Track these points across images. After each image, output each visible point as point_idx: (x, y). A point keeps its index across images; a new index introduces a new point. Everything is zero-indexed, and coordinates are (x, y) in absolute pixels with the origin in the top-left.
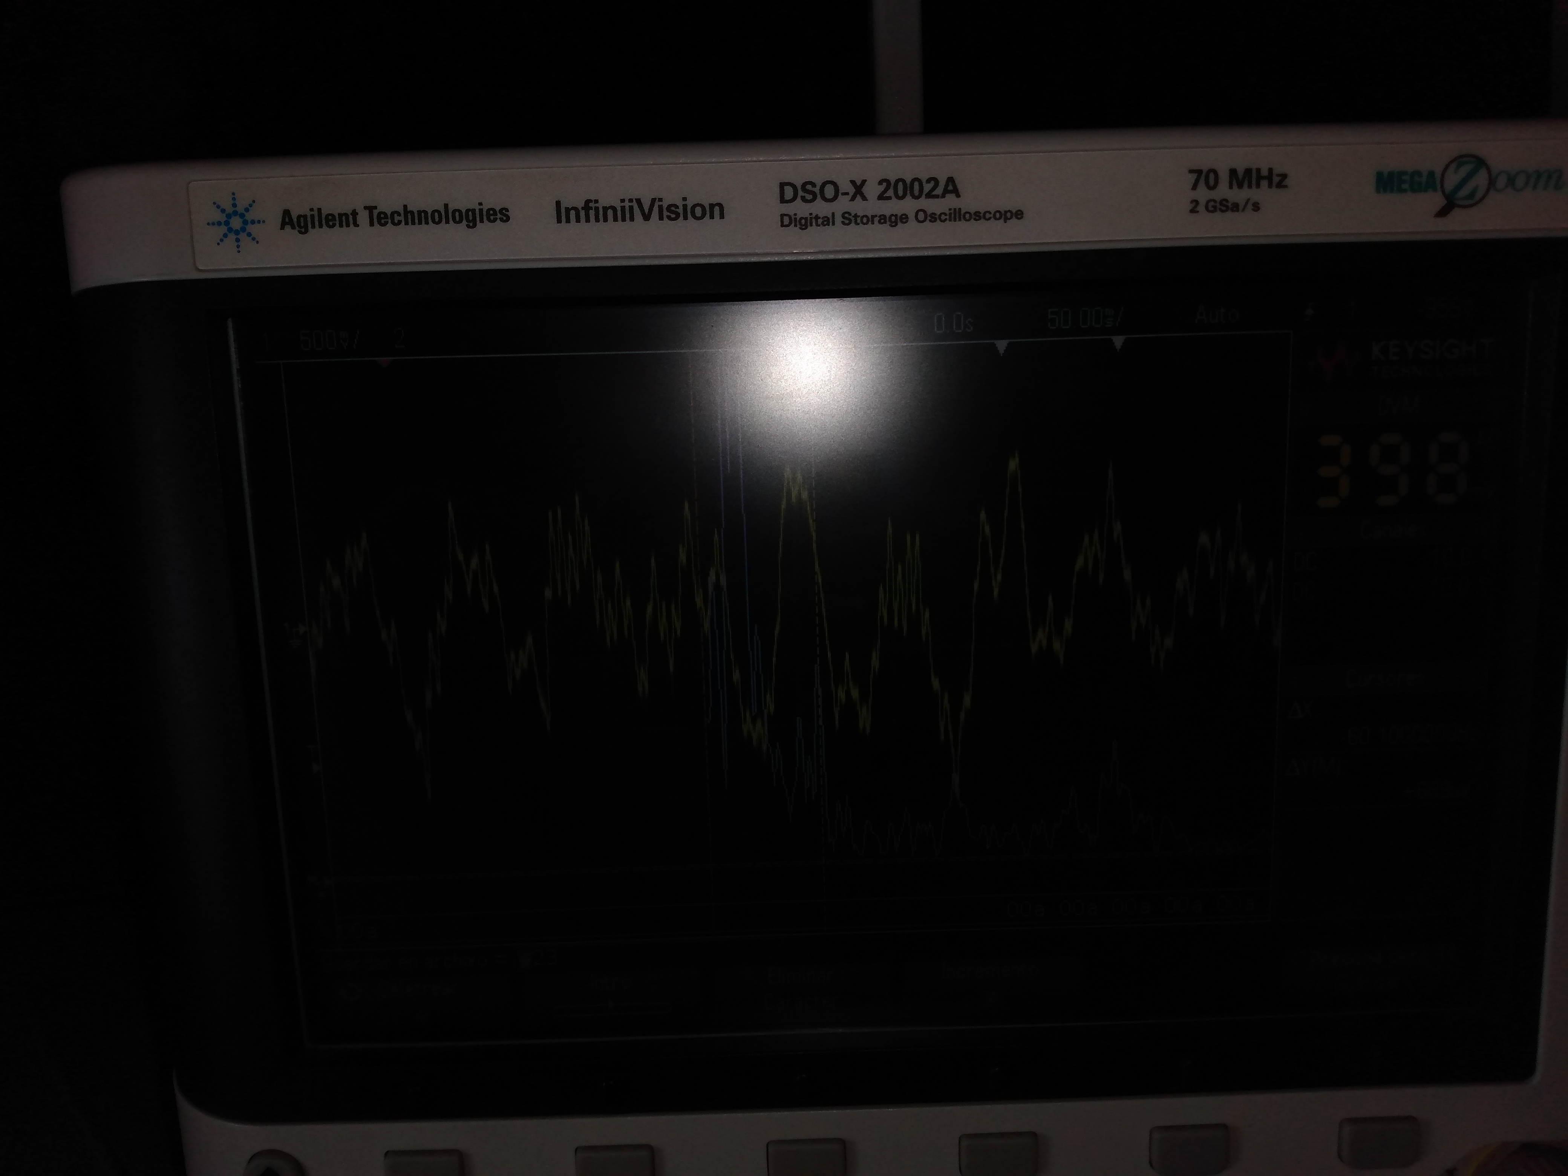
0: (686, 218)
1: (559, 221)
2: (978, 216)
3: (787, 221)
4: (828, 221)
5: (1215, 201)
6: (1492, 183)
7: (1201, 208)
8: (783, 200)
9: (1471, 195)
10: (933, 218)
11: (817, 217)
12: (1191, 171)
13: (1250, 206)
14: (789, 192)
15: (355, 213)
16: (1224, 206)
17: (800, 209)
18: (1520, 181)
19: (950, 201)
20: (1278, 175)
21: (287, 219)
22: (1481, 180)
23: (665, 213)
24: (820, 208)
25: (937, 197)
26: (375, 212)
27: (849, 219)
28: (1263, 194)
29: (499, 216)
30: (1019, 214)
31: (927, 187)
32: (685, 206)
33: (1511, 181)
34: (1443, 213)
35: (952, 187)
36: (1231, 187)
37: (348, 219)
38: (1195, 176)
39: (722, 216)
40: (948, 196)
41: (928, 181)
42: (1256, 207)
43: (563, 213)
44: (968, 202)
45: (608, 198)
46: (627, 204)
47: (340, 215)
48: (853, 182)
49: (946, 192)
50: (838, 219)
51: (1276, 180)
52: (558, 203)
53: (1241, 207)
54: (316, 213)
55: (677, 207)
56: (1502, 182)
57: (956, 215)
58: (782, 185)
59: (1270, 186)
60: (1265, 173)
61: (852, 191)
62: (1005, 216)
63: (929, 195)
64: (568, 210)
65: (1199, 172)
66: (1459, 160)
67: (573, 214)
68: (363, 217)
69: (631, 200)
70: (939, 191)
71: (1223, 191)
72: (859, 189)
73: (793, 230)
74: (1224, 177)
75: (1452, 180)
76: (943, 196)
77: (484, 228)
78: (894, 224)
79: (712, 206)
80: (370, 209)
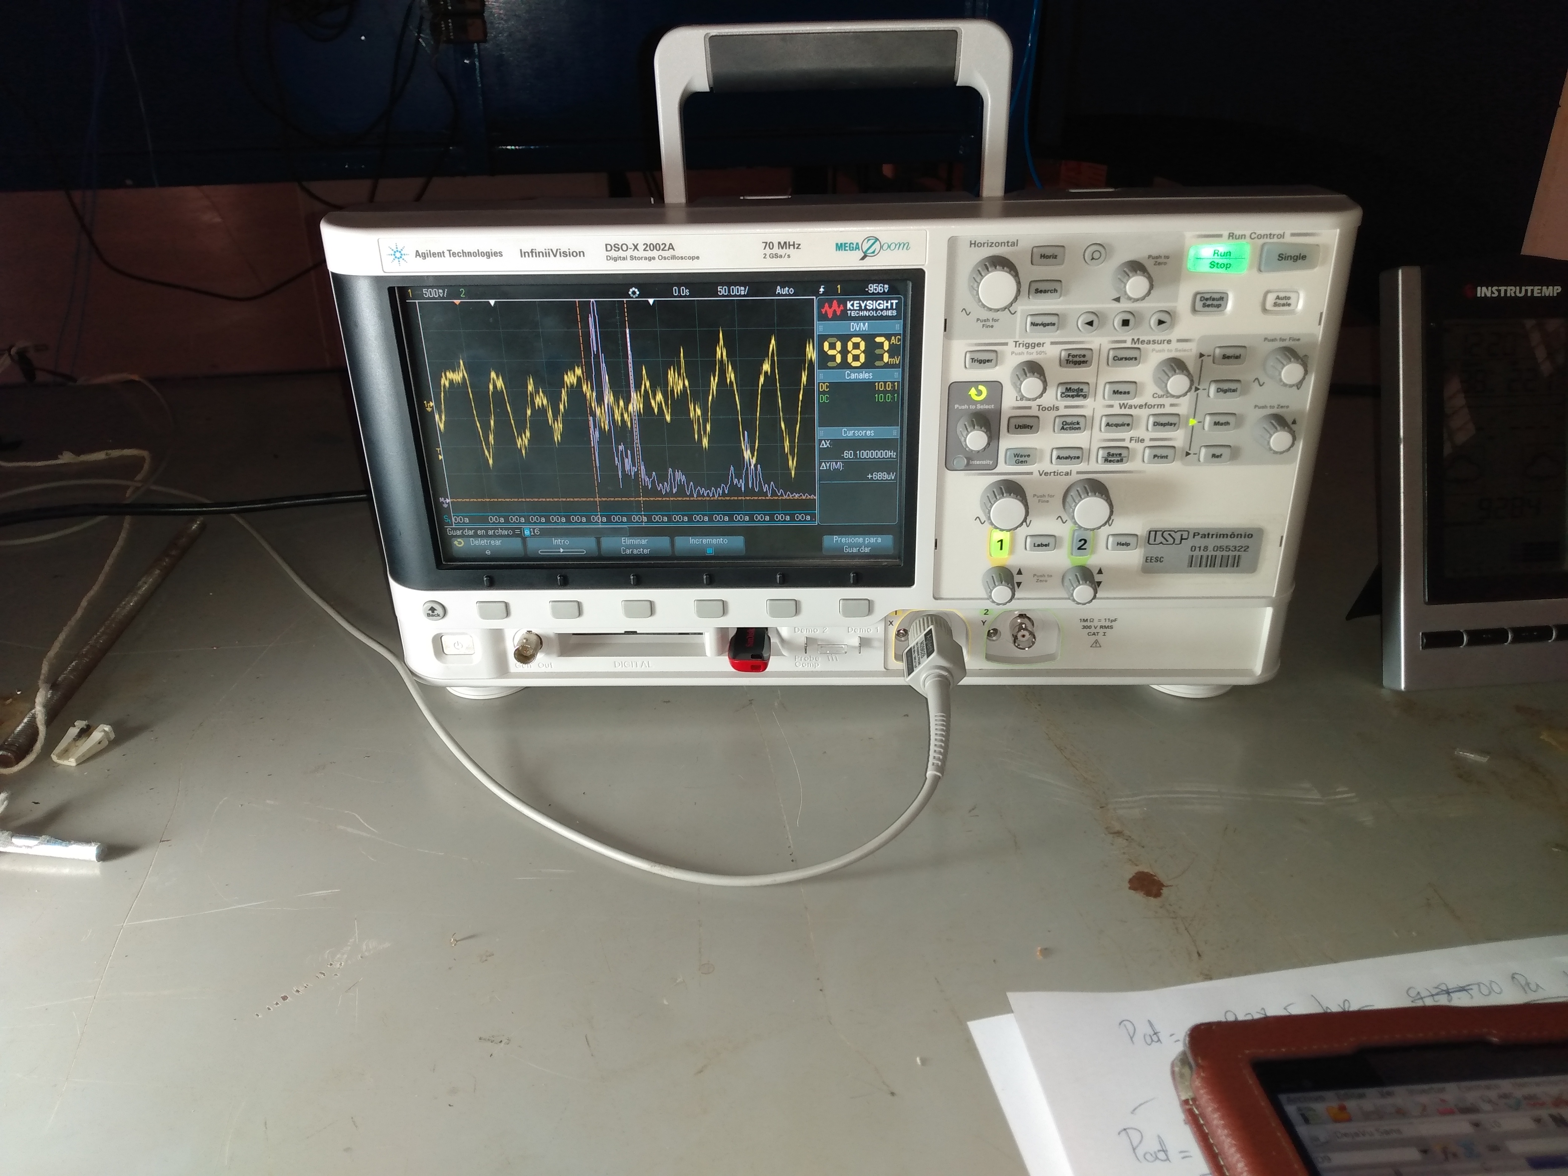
0: (570, 256)
1: (522, 256)
2: (682, 258)
3: (609, 258)
4: (624, 259)
5: (773, 254)
6: (881, 247)
7: (768, 256)
8: (607, 250)
9: (873, 252)
10: (665, 258)
11: (620, 257)
12: (763, 242)
13: (786, 256)
14: (609, 248)
15: (443, 252)
16: (776, 256)
17: (613, 254)
18: (893, 247)
19: (671, 252)
20: (797, 244)
21: (417, 254)
22: (877, 246)
23: (562, 254)
24: (621, 253)
25: (666, 250)
26: (451, 252)
27: (632, 258)
28: (791, 251)
29: (499, 254)
30: (698, 258)
31: (662, 247)
32: (569, 252)
33: (889, 247)
34: (863, 259)
35: (671, 247)
36: (779, 248)
37: (441, 254)
39: (584, 256)
40: (670, 250)
41: (662, 244)
42: (789, 257)
43: (523, 254)
44: (677, 253)
45: (540, 248)
46: (547, 251)
47: (438, 253)
48: (633, 244)
49: (669, 248)
50: (629, 258)
51: (796, 246)
52: (521, 250)
53: (783, 256)
54: (428, 252)
55: (566, 252)
56: (885, 247)
57: (673, 257)
58: (606, 245)
59: (794, 248)
60: (792, 243)
61: (633, 247)
62: (693, 258)
63: (663, 250)
64: (525, 253)
65: (766, 243)
66: (868, 239)
67: (527, 254)
68: (447, 254)
69: (548, 249)
70: (667, 248)
71: (776, 250)
72: (636, 247)
73: (612, 261)
74: (776, 245)
75: (865, 246)
76: (668, 250)
77: (493, 258)
78: (650, 260)
79: (580, 252)
80: (449, 251)
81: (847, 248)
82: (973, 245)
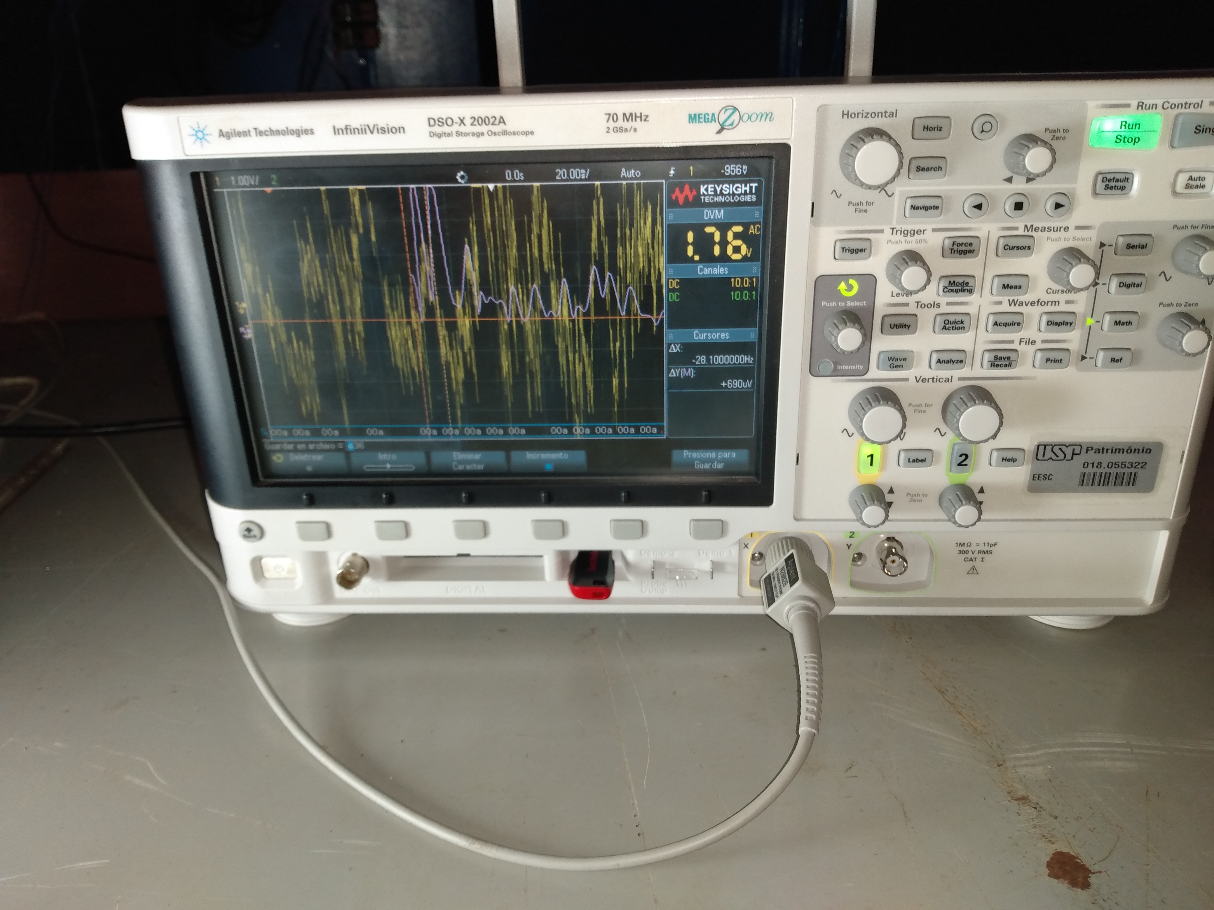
0: (388, 132)
1: (335, 134)
2: (514, 133)
3: (432, 134)
4: (449, 135)
5: (617, 128)
6: (741, 118)
7: (611, 131)
8: (430, 125)
9: (732, 124)
10: (495, 134)
11: (445, 133)
12: (606, 114)
13: (633, 130)
14: (432, 122)
15: (249, 131)
16: (621, 130)
17: (437, 129)
18: (754, 118)
19: (502, 127)
20: (644, 116)
21: (221, 134)
22: (736, 116)
23: (380, 131)
24: (446, 129)
25: (496, 124)
26: (258, 130)
27: (459, 134)
28: (638, 124)
29: (310, 132)
30: (532, 133)
31: (492, 120)
32: (388, 128)
33: (750, 118)
34: (719, 132)
35: (502, 121)
36: (624, 121)
37: (246, 134)
38: (607, 116)
39: (404, 132)
40: (501, 124)
41: (492, 118)
42: (635, 130)
43: (336, 131)
44: (509, 127)
45: (355, 124)
46: (363, 127)
47: (243, 132)
48: (460, 118)
49: (500, 122)
50: (454, 134)
51: (643, 118)
52: (334, 127)
53: (628, 130)
54: (233, 131)
55: (384, 128)
56: (745, 118)
57: (505, 133)
58: (429, 119)
59: (641, 120)
60: (638, 115)
61: (459, 121)
62: (526, 133)
63: (493, 124)
64: (338, 130)
65: (610, 115)
66: (726, 108)
67: (340, 131)
68: (253, 132)
69: (364, 125)
70: (497, 122)
71: (620, 123)
72: (462, 121)
73: (435, 139)
74: (621, 117)
75: (722, 118)
76: (499, 124)
77: (304, 137)
78: (478, 136)
79: (399, 128)
80: (256, 129)
81: (701, 120)
82: (845, 116)
